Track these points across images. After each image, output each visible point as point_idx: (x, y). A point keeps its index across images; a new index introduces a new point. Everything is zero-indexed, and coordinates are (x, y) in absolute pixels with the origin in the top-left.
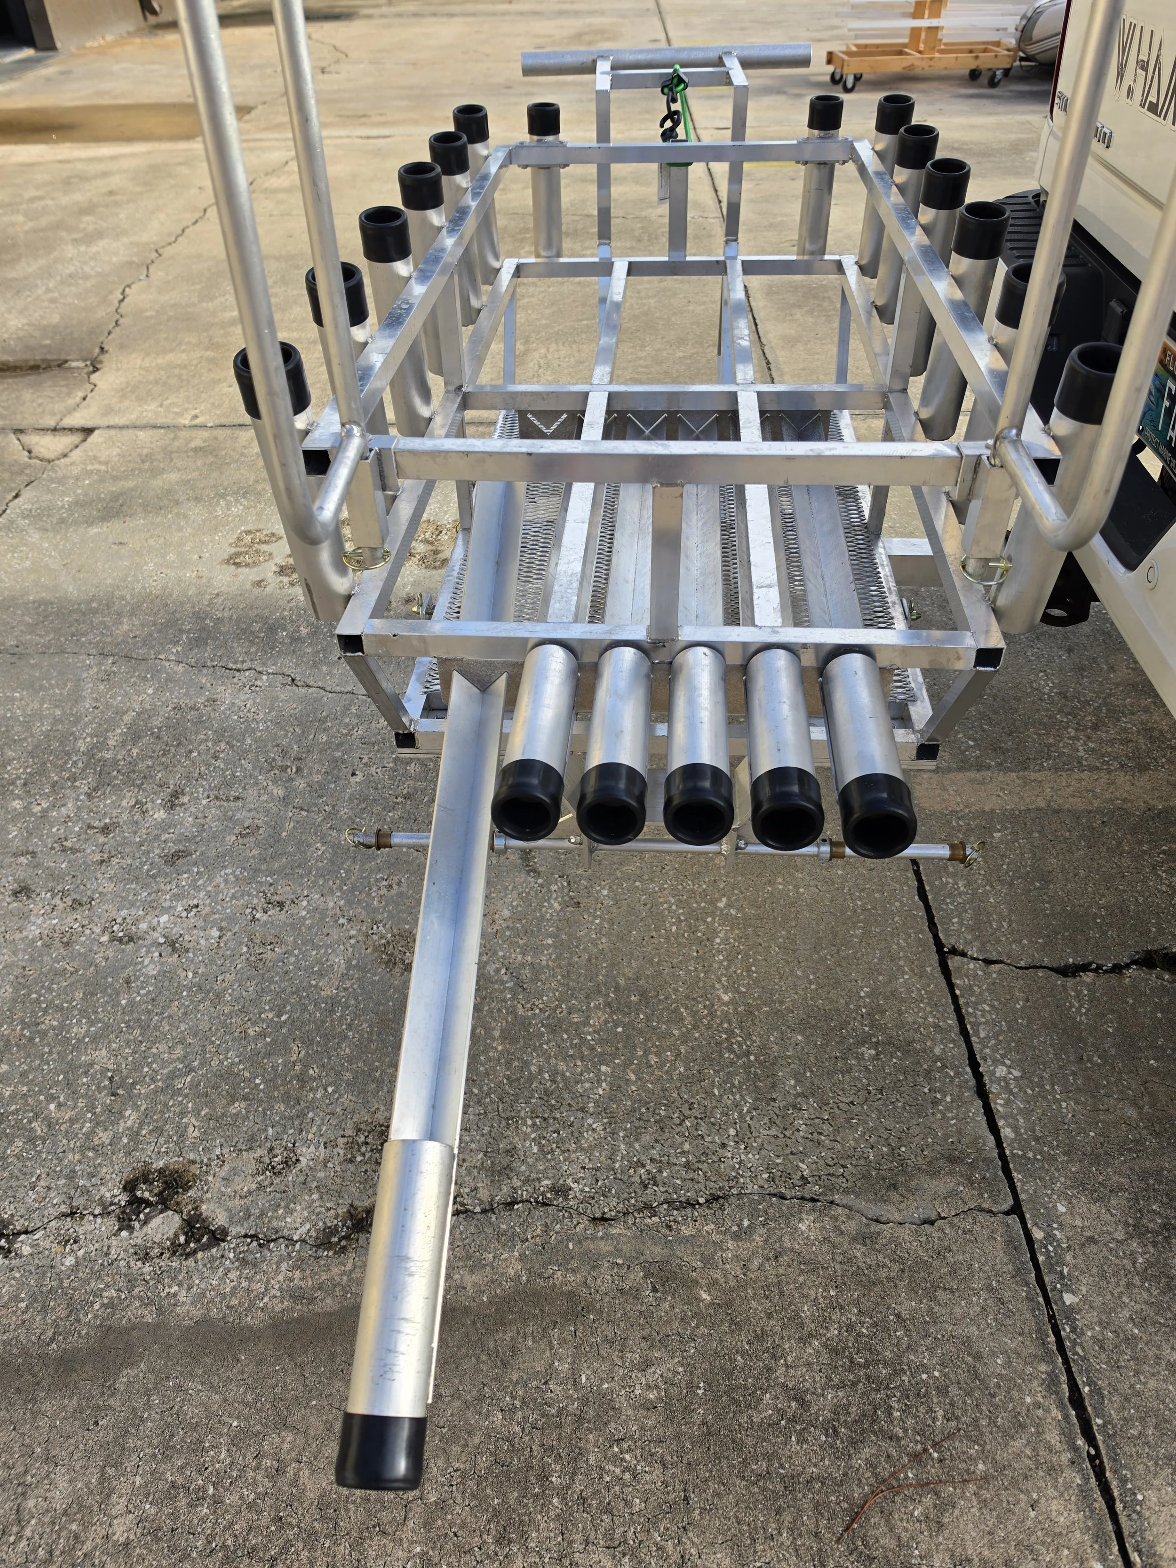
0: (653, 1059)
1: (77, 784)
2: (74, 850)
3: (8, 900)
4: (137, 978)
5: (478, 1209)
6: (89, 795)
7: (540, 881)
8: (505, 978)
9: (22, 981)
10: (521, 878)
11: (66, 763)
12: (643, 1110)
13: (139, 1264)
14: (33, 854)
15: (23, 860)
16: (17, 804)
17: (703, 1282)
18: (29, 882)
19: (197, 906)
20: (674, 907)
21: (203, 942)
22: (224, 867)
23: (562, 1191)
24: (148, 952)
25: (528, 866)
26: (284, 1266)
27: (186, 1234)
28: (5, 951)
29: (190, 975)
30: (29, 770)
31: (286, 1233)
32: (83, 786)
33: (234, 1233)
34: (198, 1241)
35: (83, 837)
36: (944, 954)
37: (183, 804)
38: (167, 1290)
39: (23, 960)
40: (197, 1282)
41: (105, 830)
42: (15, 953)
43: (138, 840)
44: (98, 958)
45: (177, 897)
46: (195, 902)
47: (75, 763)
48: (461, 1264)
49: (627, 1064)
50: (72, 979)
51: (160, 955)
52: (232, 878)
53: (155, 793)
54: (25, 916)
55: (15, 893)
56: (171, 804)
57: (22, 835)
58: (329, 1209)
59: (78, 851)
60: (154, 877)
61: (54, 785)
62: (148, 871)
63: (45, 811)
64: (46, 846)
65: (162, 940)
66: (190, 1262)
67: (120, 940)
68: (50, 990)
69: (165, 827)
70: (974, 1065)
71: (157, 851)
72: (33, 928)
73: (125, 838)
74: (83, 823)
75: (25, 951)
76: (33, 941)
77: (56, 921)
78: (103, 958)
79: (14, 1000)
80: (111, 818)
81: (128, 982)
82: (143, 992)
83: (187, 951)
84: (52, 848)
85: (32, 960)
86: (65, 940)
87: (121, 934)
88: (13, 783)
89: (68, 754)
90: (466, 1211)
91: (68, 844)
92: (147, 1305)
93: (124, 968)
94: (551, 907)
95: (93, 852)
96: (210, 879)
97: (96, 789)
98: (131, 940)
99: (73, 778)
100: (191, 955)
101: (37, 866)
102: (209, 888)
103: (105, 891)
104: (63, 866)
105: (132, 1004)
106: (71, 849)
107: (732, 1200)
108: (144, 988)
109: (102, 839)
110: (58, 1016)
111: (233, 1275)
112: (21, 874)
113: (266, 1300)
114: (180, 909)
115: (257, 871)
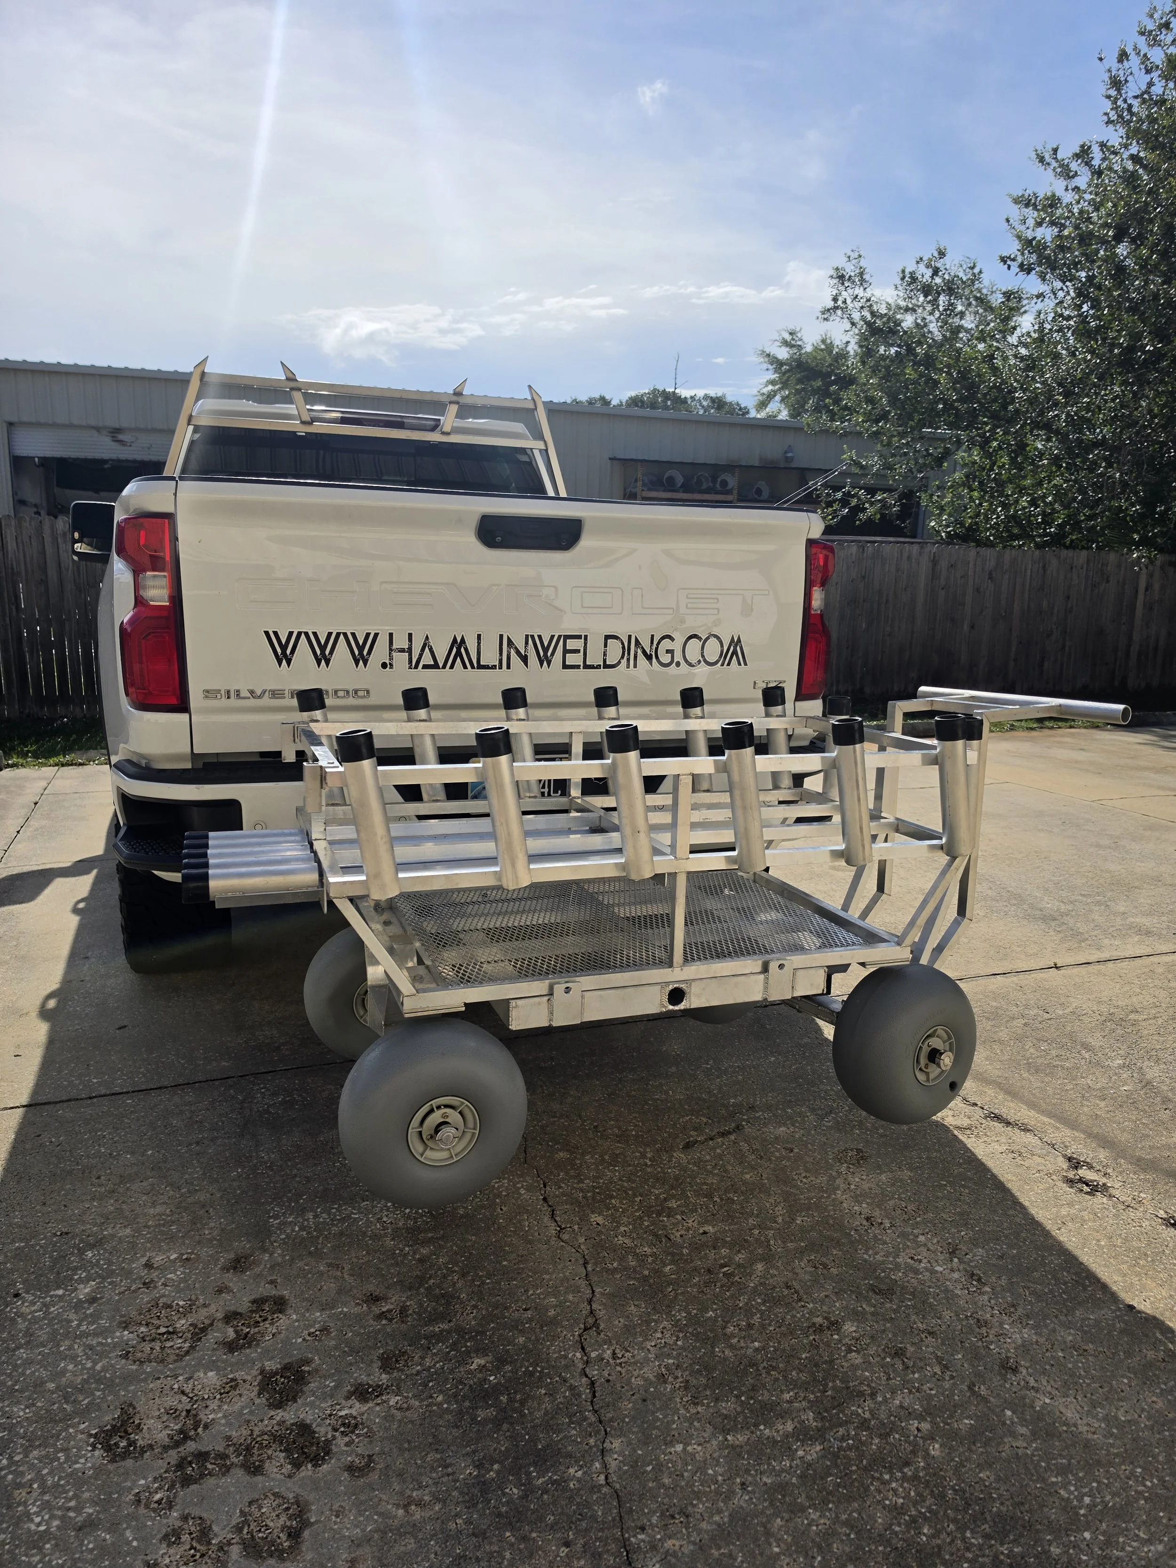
1: (867, 1415)
2: (939, 1360)
3: (1024, 1371)
4: (993, 1255)
5: (960, 1097)
6: (873, 1395)
9: (1065, 1311)
11: (850, 1448)
13: (1109, 1174)
14: (971, 1388)
15: (983, 1391)
16: (935, 1450)
18: (997, 1368)
19: (912, 1258)
21: (935, 1241)
22: (865, 1261)
24: (971, 1261)
26: (1051, 1136)
27: (1081, 1167)
28: (1059, 1338)
29: (963, 1233)
30: (887, 1477)
31: (1039, 1141)
32: (864, 1410)
33: (1060, 1154)
34: (1078, 1162)
35: (921, 1364)
37: (826, 1318)
38: (1107, 1161)
39: (1052, 1322)
40: (1091, 1155)
41: (899, 1353)
42: (1054, 1331)
43: (888, 1325)
44: (1004, 1282)
45: (916, 1272)
46: (909, 1260)
47: (843, 1439)
48: (987, 1095)
50: (1031, 1285)
51: (966, 1254)
52: (871, 1252)
53: (829, 1346)
54: (1025, 1348)
55: (1015, 1370)
56: (835, 1325)
57: (962, 1413)
58: (1014, 1133)
59: (937, 1357)
60: (913, 1294)
61: (884, 1436)
62: (910, 1300)
63: (921, 1418)
64: (955, 1384)
65: (956, 1260)
66: (1088, 1161)
67: (979, 1280)
68: (1051, 1291)
69: (858, 1316)
71: (888, 1305)
72: (1026, 1336)
73: (895, 1335)
74: (906, 1375)
75: (1046, 1326)
76: (1034, 1327)
77: (1006, 1326)
78: (1000, 1280)
79: (1079, 1304)
80: (885, 1358)
81: (1001, 1257)
82: (998, 1247)
83: (950, 1243)
84: (952, 1377)
85: (1046, 1317)
86: (1012, 1310)
87: (975, 1283)
89: (836, 1456)
90: (965, 1100)
91: (937, 1370)
92: (1120, 1164)
93: (994, 1265)
95: (927, 1347)
96: (883, 1262)
97: (861, 1394)
98: (973, 1275)
99: (864, 1424)
100: (950, 1241)
101: (978, 1375)
102: (891, 1259)
103: (952, 1315)
104: (960, 1356)
105: (1011, 1247)
106: (940, 1363)
108: (996, 1249)
109: (911, 1349)
110: (1059, 1276)
111: (1074, 1147)
112: (996, 1381)
113: (1069, 1135)
114: (923, 1265)
115: (852, 1243)
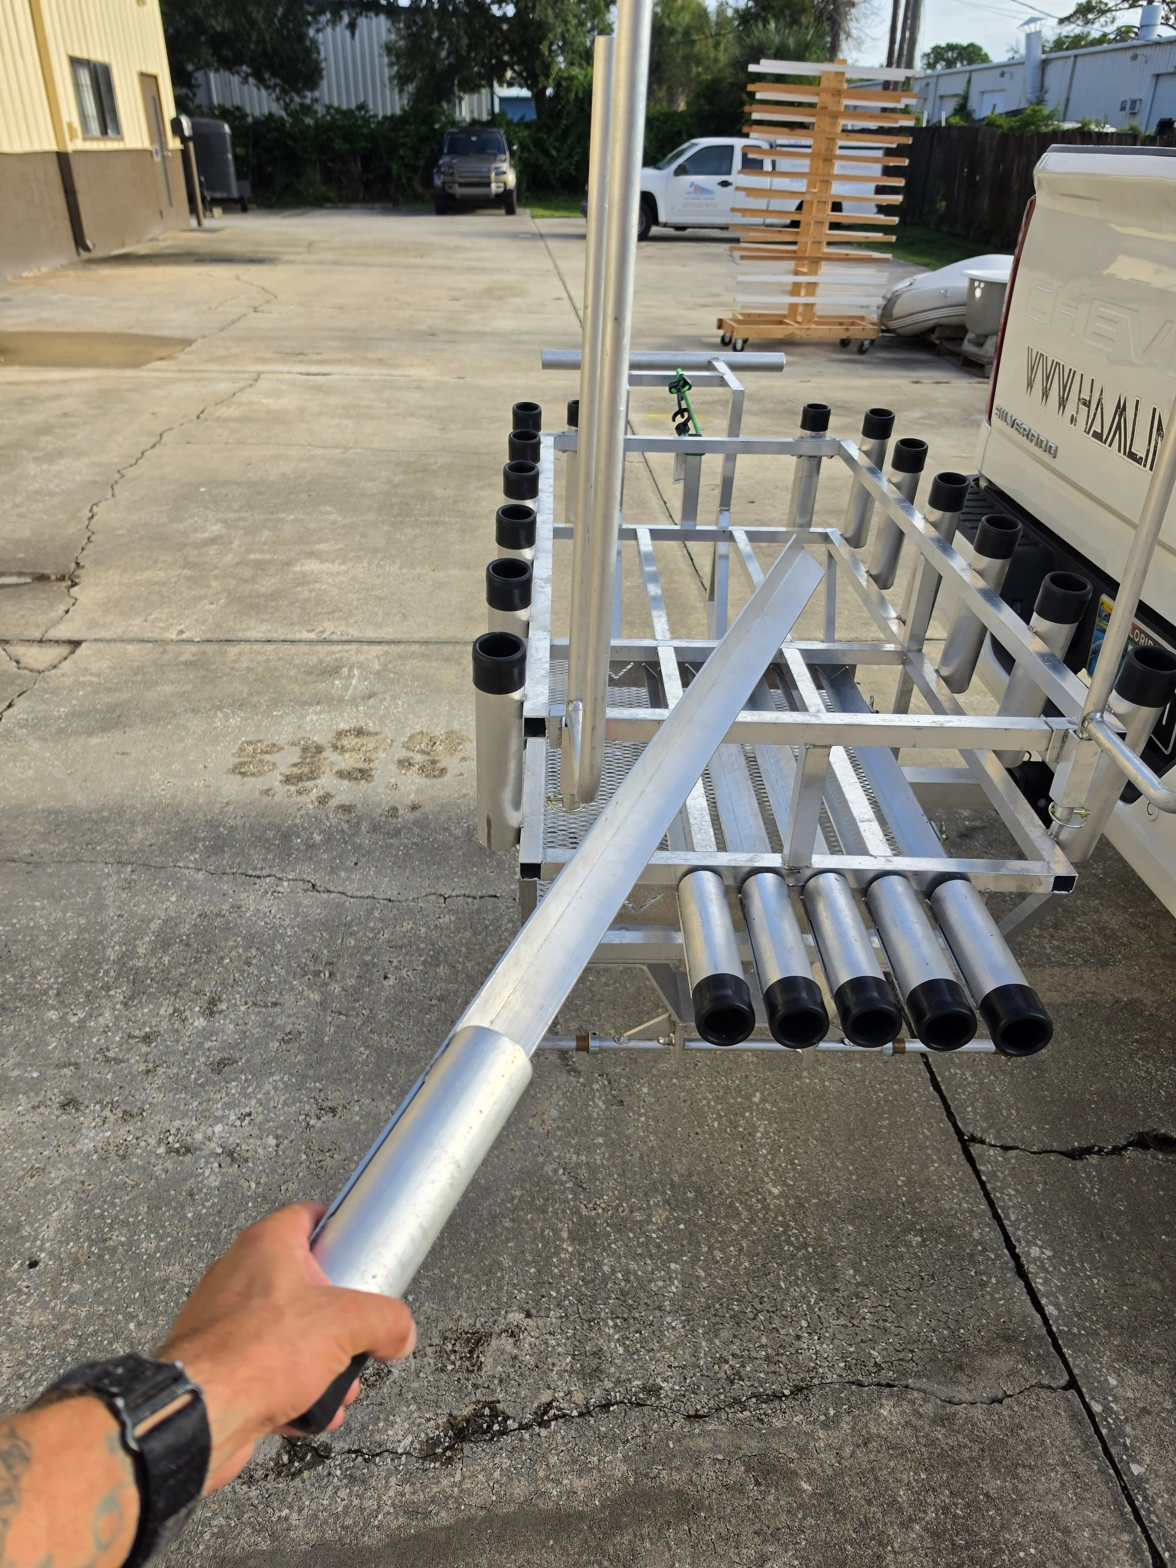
0: (718, 1255)
1: (112, 993)
2: (118, 1061)
3: (57, 1113)
4: (201, 1190)
5: (575, 1413)
6: (125, 1004)
7: (581, 1080)
8: (564, 1178)
9: (83, 1196)
10: (563, 1077)
11: (97, 972)
12: (717, 1306)
13: (245, 1487)
14: (76, 1065)
15: (66, 1071)
16: (53, 1015)
17: (802, 1473)
18: (76, 1094)
19: (250, 1114)
20: (712, 1103)
21: (260, 1151)
22: (272, 1074)
23: (653, 1391)
24: (207, 1163)
25: (567, 1065)
26: (393, 1481)
27: (288, 1453)
28: (60, 1165)
29: (253, 1185)
30: (60, 980)
31: (389, 1446)
32: (119, 995)
33: (337, 1449)
34: (302, 1459)
35: (125, 1046)
36: (966, 1142)
37: (222, 1011)
38: (278, 1514)
39: (80, 1174)
40: (307, 1503)
41: (147, 1039)
42: (71, 1167)
43: (181, 1048)
44: (158, 1170)
45: (228, 1106)
46: (247, 1110)
47: (107, 972)
48: (567, 1468)
49: (695, 1260)
50: (134, 1193)
51: (220, 1166)
52: (281, 1085)
53: (192, 1001)
54: (76, 1129)
55: (63, 1106)
56: (210, 1011)
57: (62, 1045)
58: (429, 1420)
59: (122, 1061)
60: (202, 1085)
61: (88, 994)
62: (196, 1080)
63: (82, 1021)
64: (88, 1057)
65: (219, 1150)
66: (297, 1482)
67: (177, 1151)
68: (113, 1205)
69: (206, 1034)
70: (1011, 1247)
71: (202, 1060)
72: (86, 1141)
73: (167, 1047)
74: (123, 1032)
75: (81, 1165)
76: (88, 1155)
77: (108, 1134)
78: (163, 1170)
79: (78, 1217)
80: (151, 1027)
81: (191, 1194)
82: (208, 1204)
83: (246, 1161)
84: (95, 1059)
85: (90, 1174)
86: (121, 1152)
87: (177, 1145)
88: (46, 993)
89: (98, 963)
90: (564, 1415)
91: (111, 1054)
92: (259, 1531)
93: (185, 1180)
94: (596, 1106)
95: (138, 1061)
96: (259, 1087)
97: (132, 998)
98: (188, 1151)
99: (107, 988)
100: (250, 1164)
101: (82, 1077)
102: (260, 1096)
103: (155, 1101)
104: (109, 1077)
105: (198, 1216)
106: (114, 1059)
107: (816, 1390)
108: (208, 1200)
109: (144, 1049)
110: (125, 1231)
111: (343, 1493)
112: (66, 1086)
113: (380, 1517)
114: (233, 1117)
115: (305, 1077)
